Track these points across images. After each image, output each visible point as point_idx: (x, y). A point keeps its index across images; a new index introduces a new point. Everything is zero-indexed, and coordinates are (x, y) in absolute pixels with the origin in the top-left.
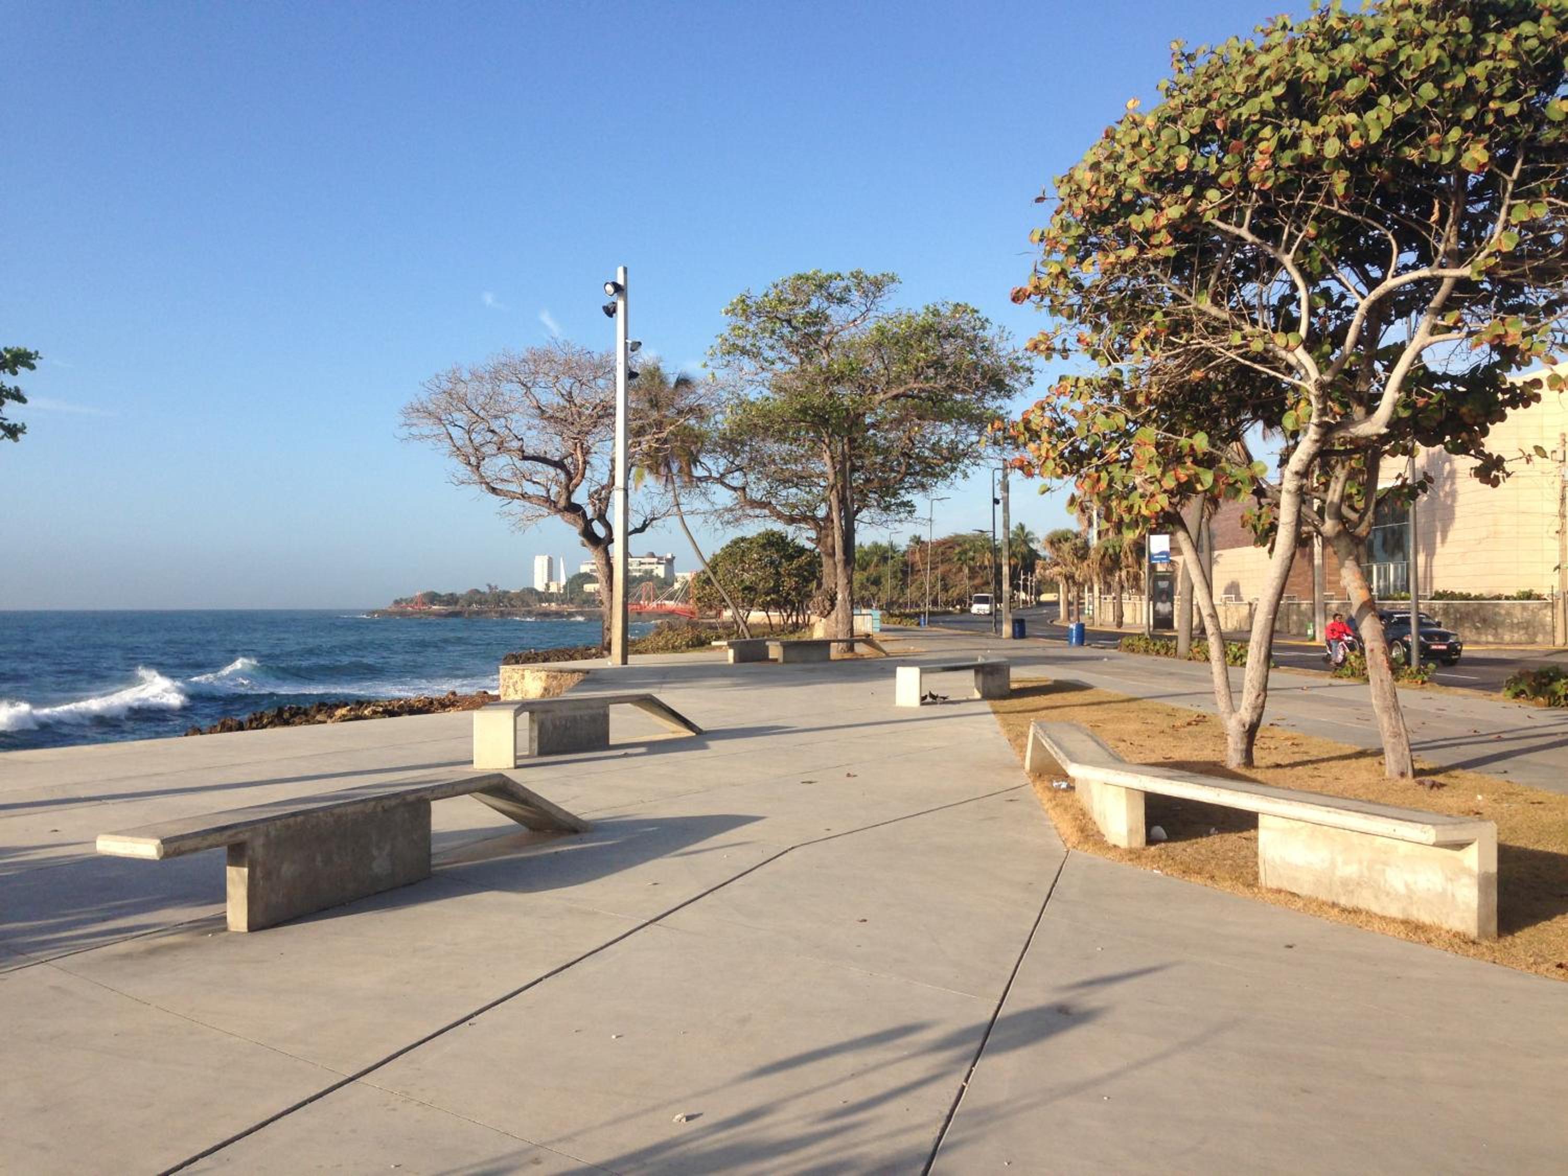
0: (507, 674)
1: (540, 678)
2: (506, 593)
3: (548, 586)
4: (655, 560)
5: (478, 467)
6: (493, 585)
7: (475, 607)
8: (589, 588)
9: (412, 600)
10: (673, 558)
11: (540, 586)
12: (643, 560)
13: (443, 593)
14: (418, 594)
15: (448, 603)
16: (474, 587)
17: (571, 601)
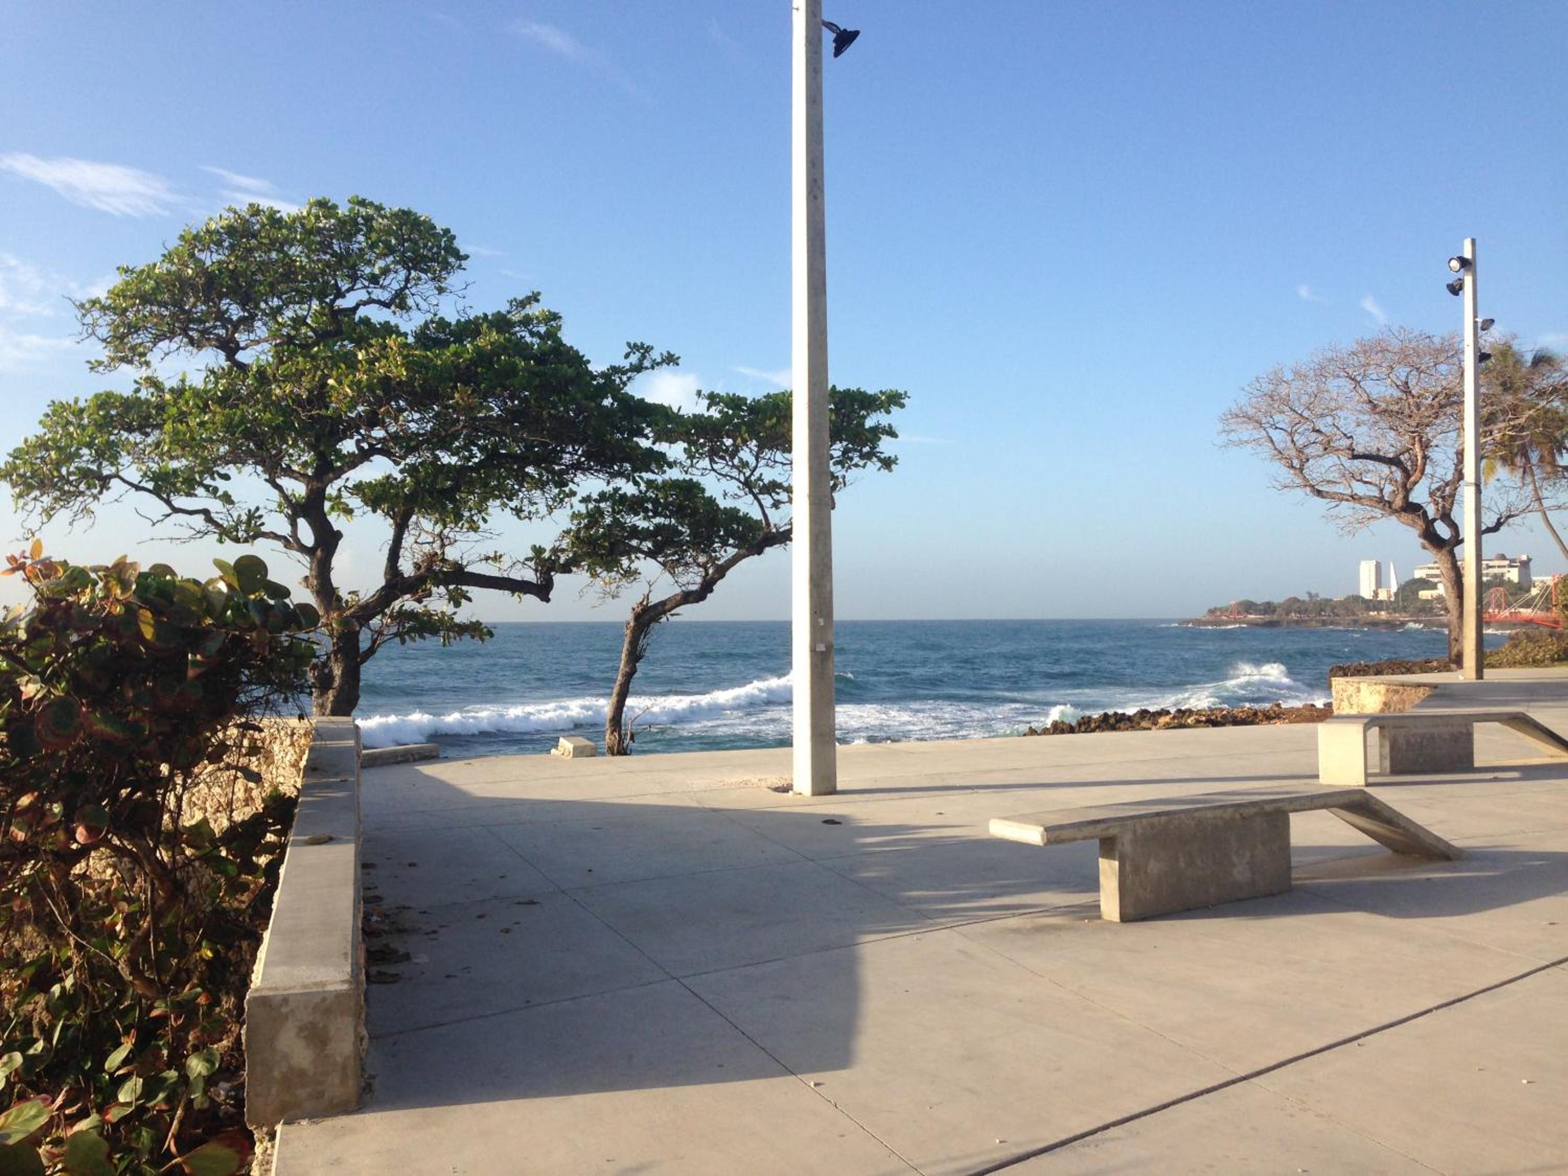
0: (1341, 687)
1: (1379, 692)
2: (1328, 601)
3: (1376, 594)
4: (1507, 563)
5: (1301, 470)
6: (1313, 592)
7: (1293, 616)
8: (1425, 594)
9: (1227, 610)
10: (1529, 560)
11: (1366, 592)
12: (1491, 563)
13: (1259, 602)
14: (1233, 603)
15: (1265, 612)
16: (1292, 596)
17: (1404, 609)
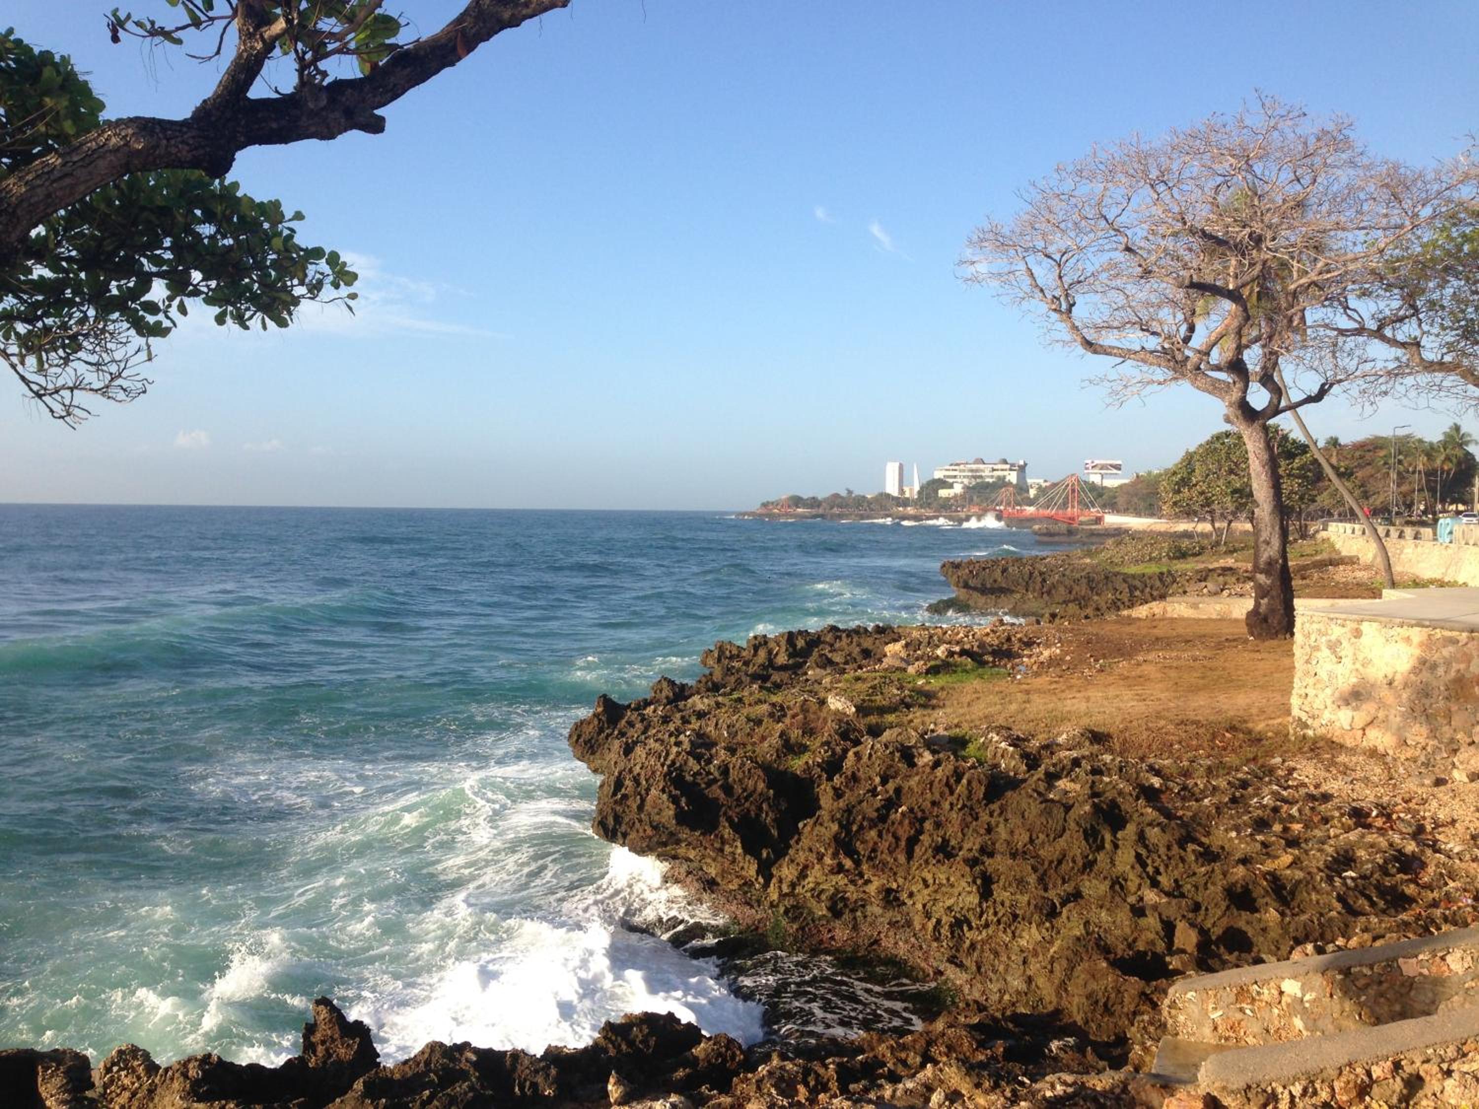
2: (863, 497)
3: (902, 491)
4: (1008, 467)
6: (849, 490)
7: (836, 511)
8: (943, 493)
9: (778, 503)
10: (1026, 464)
11: (893, 491)
12: (995, 467)
13: (805, 497)
14: (784, 497)
15: (812, 507)
16: (833, 492)
